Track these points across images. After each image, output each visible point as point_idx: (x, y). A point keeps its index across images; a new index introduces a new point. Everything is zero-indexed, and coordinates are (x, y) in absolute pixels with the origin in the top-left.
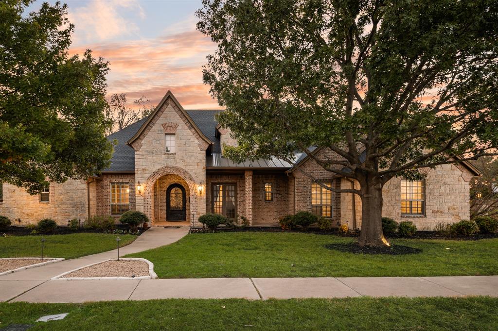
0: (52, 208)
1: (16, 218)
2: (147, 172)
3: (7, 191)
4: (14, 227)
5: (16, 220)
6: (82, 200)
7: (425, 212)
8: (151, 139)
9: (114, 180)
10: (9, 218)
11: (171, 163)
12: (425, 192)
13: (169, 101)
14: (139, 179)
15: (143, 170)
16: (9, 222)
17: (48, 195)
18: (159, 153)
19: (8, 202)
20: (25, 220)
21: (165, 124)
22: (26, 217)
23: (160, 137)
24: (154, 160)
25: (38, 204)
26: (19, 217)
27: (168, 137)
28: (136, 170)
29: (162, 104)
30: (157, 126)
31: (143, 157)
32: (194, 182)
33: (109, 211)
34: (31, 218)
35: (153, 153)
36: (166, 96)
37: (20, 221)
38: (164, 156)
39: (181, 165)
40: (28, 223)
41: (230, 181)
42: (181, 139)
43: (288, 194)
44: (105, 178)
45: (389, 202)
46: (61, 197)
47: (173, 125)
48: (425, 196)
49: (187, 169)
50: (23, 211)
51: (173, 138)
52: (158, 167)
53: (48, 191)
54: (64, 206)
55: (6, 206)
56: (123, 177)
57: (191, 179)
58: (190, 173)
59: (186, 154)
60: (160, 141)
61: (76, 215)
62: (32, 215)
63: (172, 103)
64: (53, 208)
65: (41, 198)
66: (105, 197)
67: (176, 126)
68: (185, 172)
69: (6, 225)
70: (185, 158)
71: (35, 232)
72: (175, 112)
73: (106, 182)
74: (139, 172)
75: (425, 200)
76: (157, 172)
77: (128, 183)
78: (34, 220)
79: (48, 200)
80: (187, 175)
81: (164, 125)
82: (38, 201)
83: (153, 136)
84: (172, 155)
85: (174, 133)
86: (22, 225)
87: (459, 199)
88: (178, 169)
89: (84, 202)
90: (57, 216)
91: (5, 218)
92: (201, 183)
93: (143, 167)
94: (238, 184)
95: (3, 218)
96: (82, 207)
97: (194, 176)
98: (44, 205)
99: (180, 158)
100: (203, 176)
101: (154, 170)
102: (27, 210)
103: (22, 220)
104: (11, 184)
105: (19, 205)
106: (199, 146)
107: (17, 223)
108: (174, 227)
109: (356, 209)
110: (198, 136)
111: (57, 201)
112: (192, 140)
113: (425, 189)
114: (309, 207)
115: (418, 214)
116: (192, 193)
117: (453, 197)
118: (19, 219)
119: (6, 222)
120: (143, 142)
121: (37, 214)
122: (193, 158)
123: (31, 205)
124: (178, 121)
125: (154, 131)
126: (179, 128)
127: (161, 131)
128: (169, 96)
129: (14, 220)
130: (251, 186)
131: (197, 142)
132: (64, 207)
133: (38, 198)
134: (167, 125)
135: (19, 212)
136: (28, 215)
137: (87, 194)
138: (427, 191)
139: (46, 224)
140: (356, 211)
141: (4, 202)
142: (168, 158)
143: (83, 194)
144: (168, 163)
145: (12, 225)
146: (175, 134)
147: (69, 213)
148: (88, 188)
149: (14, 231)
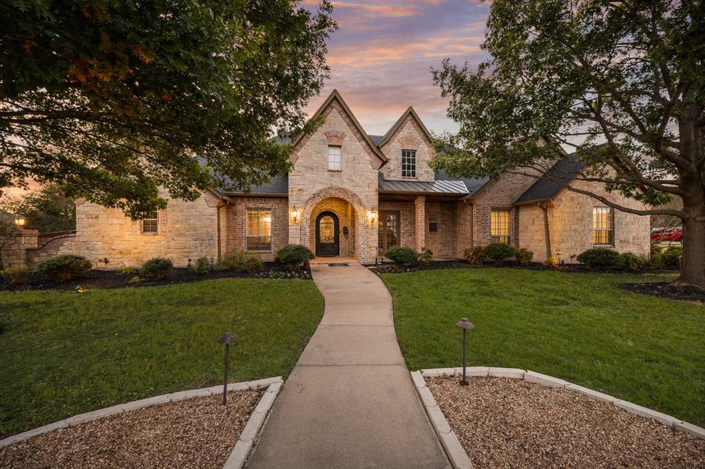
0: (162, 242)
1: (101, 257)
2: (305, 193)
3: (83, 216)
4: (98, 271)
5: (100, 261)
6: (210, 230)
7: (614, 242)
8: (310, 151)
9: (251, 205)
10: (88, 258)
11: (336, 182)
12: (613, 221)
13: (334, 104)
14: (294, 202)
15: (299, 190)
16: (88, 265)
17: (155, 224)
18: (320, 169)
19: (85, 234)
20: (115, 260)
21: (329, 133)
22: (118, 256)
23: (321, 148)
24: (314, 178)
25: (140, 236)
26: (106, 256)
27: (332, 151)
28: (290, 190)
29: (325, 107)
30: (318, 135)
31: (299, 174)
32: (365, 208)
33: (244, 245)
34: (126, 256)
35: (312, 169)
36: (331, 96)
37: (106, 261)
38: (326, 173)
39: (348, 186)
40: (121, 265)
41: (393, 209)
42: (348, 153)
43: (454, 224)
44: (239, 201)
45: (583, 231)
46: (177, 226)
47: (339, 135)
48: (614, 225)
49: (356, 191)
50: (113, 247)
51: (337, 151)
52: (319, 187)
53: (156, 217)
54: (182, 238)
55: (81, 239)
56: (263, 202)
57: (361, 204)
58: (359, 196)
59: (355, 173)
60: (323, 154)
61: (201, 251)
62: (129, 253)
63: (338, 106)
64: (165, 242)
65: (144, 227)
66: (239, 227)
67: (342, 137)
68: (354, 195)
69: (81, 270)
70: (353, 178)
71: (137, 280)
72: (341, 118)
73: (240, 207)
74: (294, 194)
75: (614, 230)
76: (318, 194)
77: (269, 209)
78: (131, 260)
79: (156, 231)
80: (355, 199)
81: (327, 134)
82: (139, 232)
83: (313, 147)
84: (337, 173)
85: (340, 144)
86: (110, 267)
87: (642, 228)
88: (344, 191)
89: (213, 233)
90: (170, 253)
91: (80, 258)
92: (373, 209)
93: (300, 188)
94: (401, 212)
95: (77, 258)
96: (209, 240)
97: (364, 200)
98: (149, 237)
99: (347, 177)
100: (375, 200)
101: (314, 191)
102: (119, 245)
103: (110, 260)
104: (92, 202)
105: (106, 239)
106: (371, 163)
107: (102, 265)
108: (340, 265)
109: (551, 239)
110: (370, 151)
111: (170, 231)
112: (362, 155)
113: (614, 218)
114: (489, 238)
115: (606, 244)
116: (361, 221)
117: (637, 226)
118: (106, 259)
119: (81, 266)
120: (299, 154)
121: (137, 251)
122: (363, 178)
123: (127, 238)
124: (345, 130)
125: (315, 141)
126: (347, 139)
127: (323, 141)
128: (335, 97)
129: (97, 260)
130: (424, 214)
131: (368, 157)
132: (181, 240)
133: (139, 227)
134: (331, 134)
135: (106, 248)
136: (121, 253)
137: (216, 221)
138: (616, 220)
139: (156, 266)
140: (551, 242)
141: (78, 234)
142: (332, 176)
143: (212, 222)
144: (333, 182)
145: (93, 268)
146: (340, 147)
147: (189, 248)
148: (218, 213)
149: (96, 278)
